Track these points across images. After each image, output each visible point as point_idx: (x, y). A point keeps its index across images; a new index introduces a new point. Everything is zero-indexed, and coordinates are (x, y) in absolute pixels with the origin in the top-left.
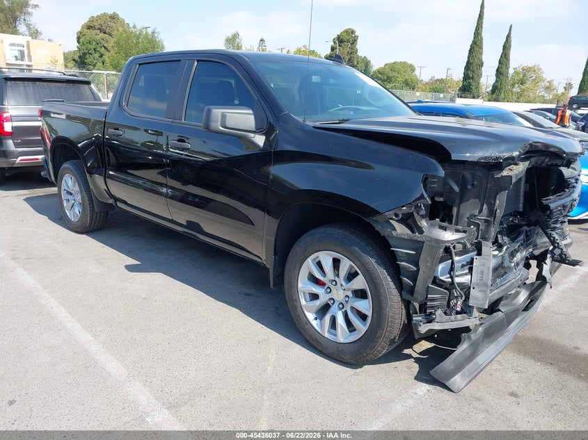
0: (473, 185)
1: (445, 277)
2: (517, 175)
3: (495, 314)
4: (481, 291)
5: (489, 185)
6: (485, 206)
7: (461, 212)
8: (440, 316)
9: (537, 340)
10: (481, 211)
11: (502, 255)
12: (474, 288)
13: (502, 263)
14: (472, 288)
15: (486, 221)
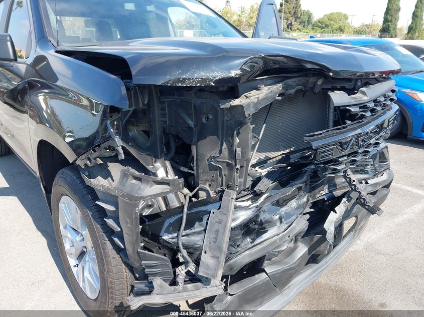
0: (208, 118)
1: (171, 236)
2: (255, 104)
3: (256, 276)
4: (213, 257)
5: (225, 118)
6: (225, 146)
7: (200, 152)
8: (161, 286)
9: (340, 290)
10: (220, 152)
11: (257, 207)
12: (205, 252)
13: (257, 216)
14: (203, 252)
15: (228, 165)
